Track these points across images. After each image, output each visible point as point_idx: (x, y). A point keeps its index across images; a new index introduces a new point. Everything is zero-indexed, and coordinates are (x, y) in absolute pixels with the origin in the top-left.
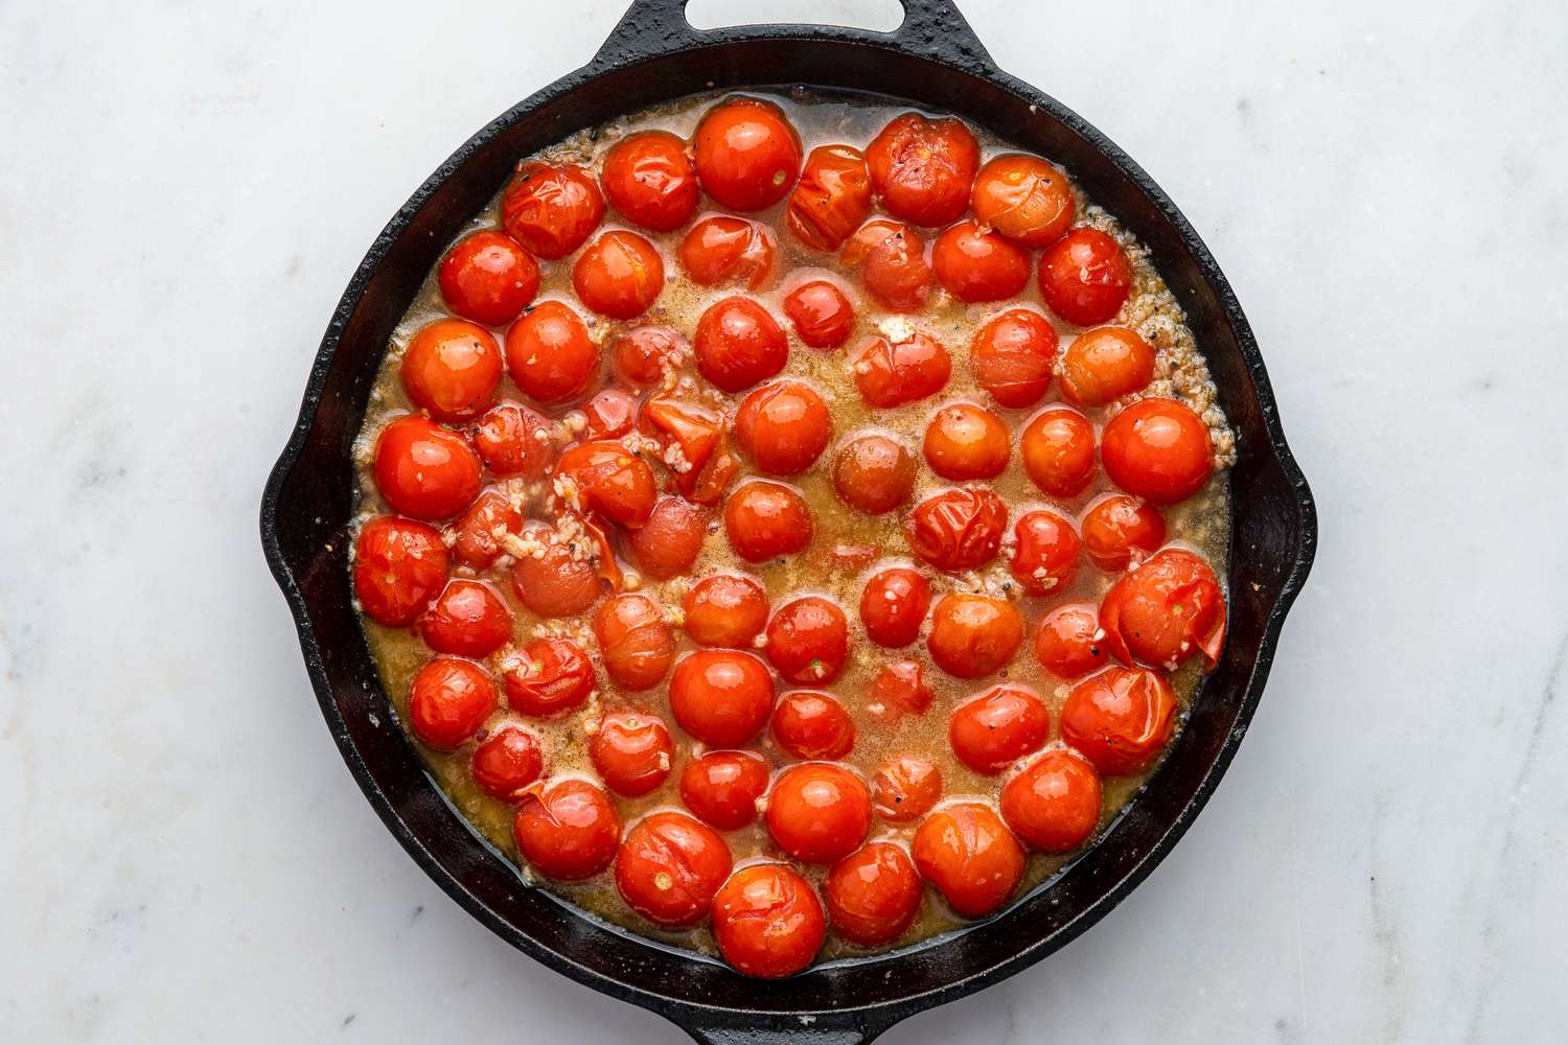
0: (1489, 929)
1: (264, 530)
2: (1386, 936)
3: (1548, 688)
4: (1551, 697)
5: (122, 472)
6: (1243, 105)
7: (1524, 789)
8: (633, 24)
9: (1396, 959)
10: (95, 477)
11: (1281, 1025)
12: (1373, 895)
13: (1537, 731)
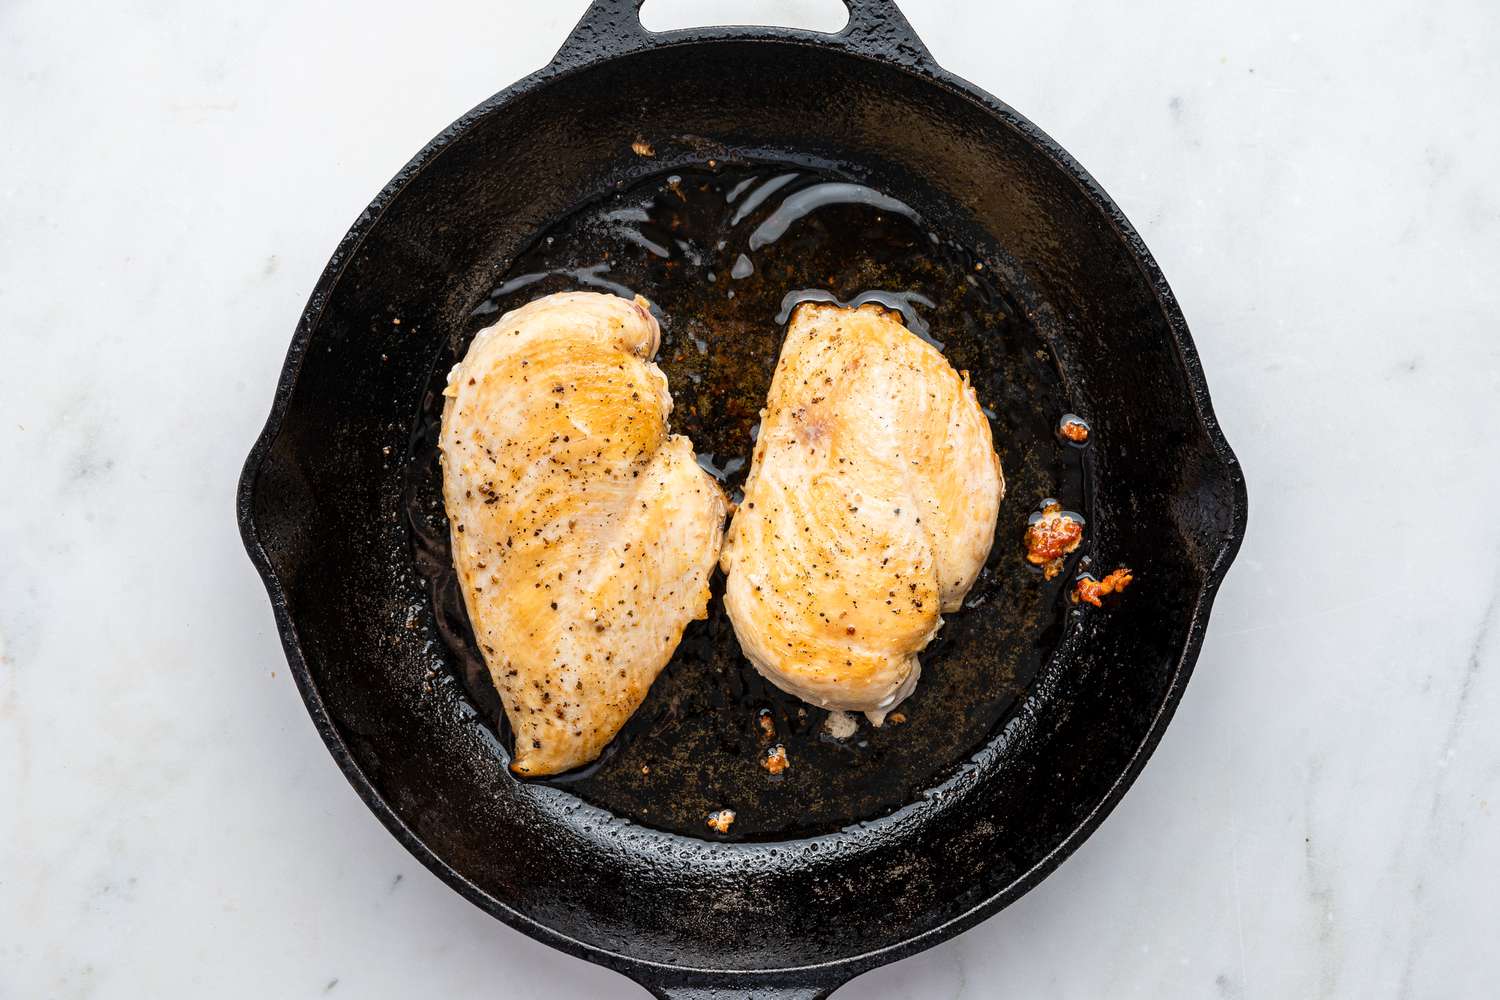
0: (1419, 887)
1: (240, 514)
2: (1321, 896)
3: (1474, 657)
4: (1476, 665)
5: (109, 464)
6: (1175, 103)
7: (1451, 753)
8: (589, 27)
9: (1330, 917)
10: (86, 468)
11: (1221, 980)
12: (1308, 856)
13: (1463, 697)
